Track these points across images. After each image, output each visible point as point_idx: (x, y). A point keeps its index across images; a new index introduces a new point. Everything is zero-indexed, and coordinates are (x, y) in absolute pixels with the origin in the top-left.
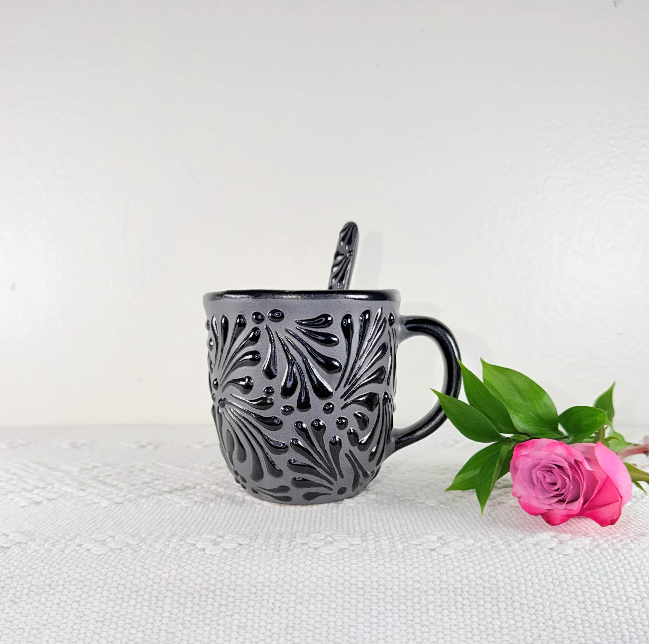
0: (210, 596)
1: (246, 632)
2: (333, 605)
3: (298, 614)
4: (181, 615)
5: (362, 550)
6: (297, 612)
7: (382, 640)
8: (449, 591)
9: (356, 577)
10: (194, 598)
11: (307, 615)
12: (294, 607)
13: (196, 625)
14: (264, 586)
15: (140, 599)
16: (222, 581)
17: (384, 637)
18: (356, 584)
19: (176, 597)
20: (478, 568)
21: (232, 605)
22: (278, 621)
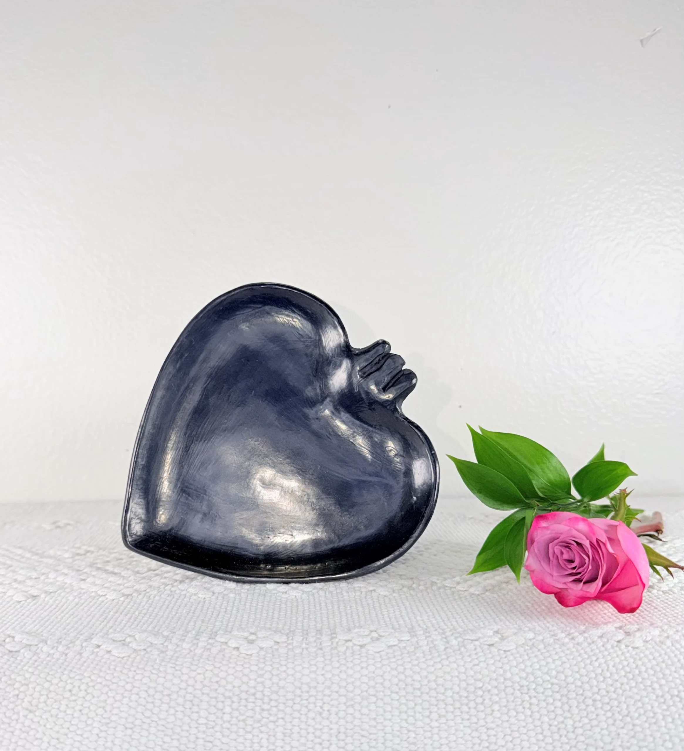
0: (250, 700)
1: (293, 740)
2: (389, 708)
3: (349, 718)
4: (220, 722)
5: (413, 647)
6: (349, 716)
7: (445, 746)
8: (514, 689)
9: (412, 677)
10: (233, 702)
11: (360, 719)
12: (345, 711)
13: (236, 732)
14: (310, 687)
15: (173, 704)
16: (262, 683)
17: (447, 742)
18: (412, 685)
19: (213, 702)
20: (543, 663)
21: (275, 710)
22: (328, 726)
